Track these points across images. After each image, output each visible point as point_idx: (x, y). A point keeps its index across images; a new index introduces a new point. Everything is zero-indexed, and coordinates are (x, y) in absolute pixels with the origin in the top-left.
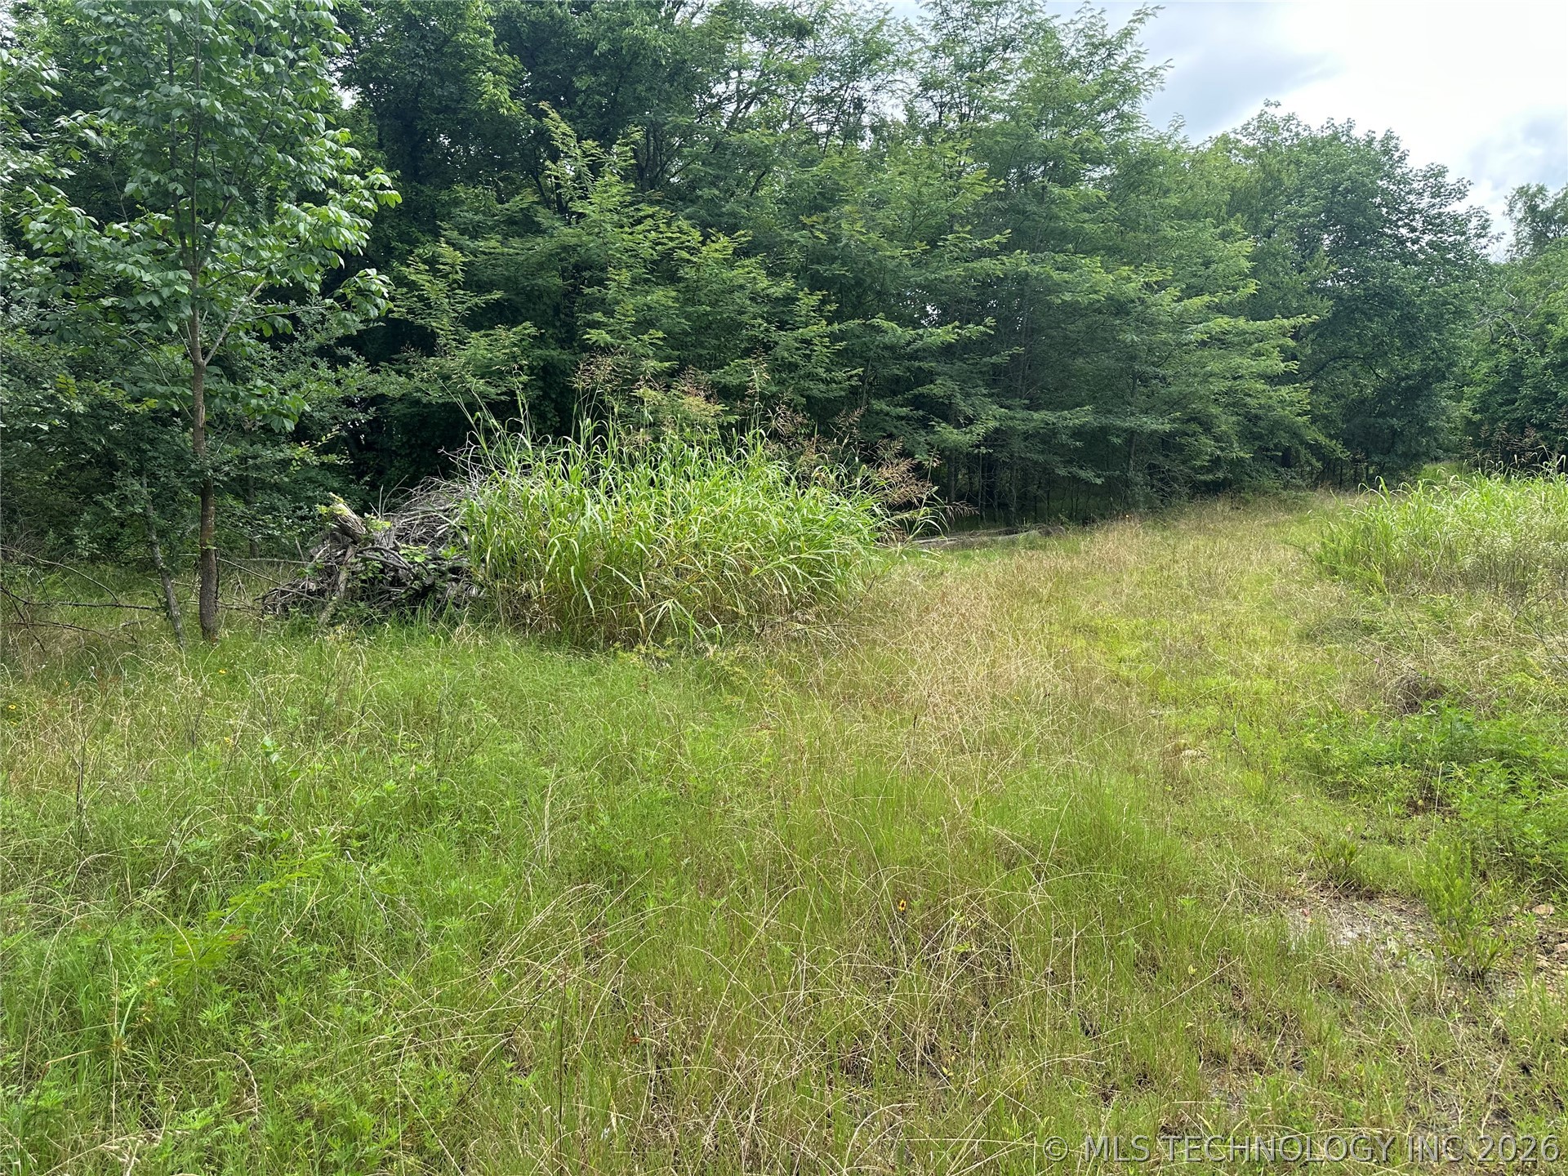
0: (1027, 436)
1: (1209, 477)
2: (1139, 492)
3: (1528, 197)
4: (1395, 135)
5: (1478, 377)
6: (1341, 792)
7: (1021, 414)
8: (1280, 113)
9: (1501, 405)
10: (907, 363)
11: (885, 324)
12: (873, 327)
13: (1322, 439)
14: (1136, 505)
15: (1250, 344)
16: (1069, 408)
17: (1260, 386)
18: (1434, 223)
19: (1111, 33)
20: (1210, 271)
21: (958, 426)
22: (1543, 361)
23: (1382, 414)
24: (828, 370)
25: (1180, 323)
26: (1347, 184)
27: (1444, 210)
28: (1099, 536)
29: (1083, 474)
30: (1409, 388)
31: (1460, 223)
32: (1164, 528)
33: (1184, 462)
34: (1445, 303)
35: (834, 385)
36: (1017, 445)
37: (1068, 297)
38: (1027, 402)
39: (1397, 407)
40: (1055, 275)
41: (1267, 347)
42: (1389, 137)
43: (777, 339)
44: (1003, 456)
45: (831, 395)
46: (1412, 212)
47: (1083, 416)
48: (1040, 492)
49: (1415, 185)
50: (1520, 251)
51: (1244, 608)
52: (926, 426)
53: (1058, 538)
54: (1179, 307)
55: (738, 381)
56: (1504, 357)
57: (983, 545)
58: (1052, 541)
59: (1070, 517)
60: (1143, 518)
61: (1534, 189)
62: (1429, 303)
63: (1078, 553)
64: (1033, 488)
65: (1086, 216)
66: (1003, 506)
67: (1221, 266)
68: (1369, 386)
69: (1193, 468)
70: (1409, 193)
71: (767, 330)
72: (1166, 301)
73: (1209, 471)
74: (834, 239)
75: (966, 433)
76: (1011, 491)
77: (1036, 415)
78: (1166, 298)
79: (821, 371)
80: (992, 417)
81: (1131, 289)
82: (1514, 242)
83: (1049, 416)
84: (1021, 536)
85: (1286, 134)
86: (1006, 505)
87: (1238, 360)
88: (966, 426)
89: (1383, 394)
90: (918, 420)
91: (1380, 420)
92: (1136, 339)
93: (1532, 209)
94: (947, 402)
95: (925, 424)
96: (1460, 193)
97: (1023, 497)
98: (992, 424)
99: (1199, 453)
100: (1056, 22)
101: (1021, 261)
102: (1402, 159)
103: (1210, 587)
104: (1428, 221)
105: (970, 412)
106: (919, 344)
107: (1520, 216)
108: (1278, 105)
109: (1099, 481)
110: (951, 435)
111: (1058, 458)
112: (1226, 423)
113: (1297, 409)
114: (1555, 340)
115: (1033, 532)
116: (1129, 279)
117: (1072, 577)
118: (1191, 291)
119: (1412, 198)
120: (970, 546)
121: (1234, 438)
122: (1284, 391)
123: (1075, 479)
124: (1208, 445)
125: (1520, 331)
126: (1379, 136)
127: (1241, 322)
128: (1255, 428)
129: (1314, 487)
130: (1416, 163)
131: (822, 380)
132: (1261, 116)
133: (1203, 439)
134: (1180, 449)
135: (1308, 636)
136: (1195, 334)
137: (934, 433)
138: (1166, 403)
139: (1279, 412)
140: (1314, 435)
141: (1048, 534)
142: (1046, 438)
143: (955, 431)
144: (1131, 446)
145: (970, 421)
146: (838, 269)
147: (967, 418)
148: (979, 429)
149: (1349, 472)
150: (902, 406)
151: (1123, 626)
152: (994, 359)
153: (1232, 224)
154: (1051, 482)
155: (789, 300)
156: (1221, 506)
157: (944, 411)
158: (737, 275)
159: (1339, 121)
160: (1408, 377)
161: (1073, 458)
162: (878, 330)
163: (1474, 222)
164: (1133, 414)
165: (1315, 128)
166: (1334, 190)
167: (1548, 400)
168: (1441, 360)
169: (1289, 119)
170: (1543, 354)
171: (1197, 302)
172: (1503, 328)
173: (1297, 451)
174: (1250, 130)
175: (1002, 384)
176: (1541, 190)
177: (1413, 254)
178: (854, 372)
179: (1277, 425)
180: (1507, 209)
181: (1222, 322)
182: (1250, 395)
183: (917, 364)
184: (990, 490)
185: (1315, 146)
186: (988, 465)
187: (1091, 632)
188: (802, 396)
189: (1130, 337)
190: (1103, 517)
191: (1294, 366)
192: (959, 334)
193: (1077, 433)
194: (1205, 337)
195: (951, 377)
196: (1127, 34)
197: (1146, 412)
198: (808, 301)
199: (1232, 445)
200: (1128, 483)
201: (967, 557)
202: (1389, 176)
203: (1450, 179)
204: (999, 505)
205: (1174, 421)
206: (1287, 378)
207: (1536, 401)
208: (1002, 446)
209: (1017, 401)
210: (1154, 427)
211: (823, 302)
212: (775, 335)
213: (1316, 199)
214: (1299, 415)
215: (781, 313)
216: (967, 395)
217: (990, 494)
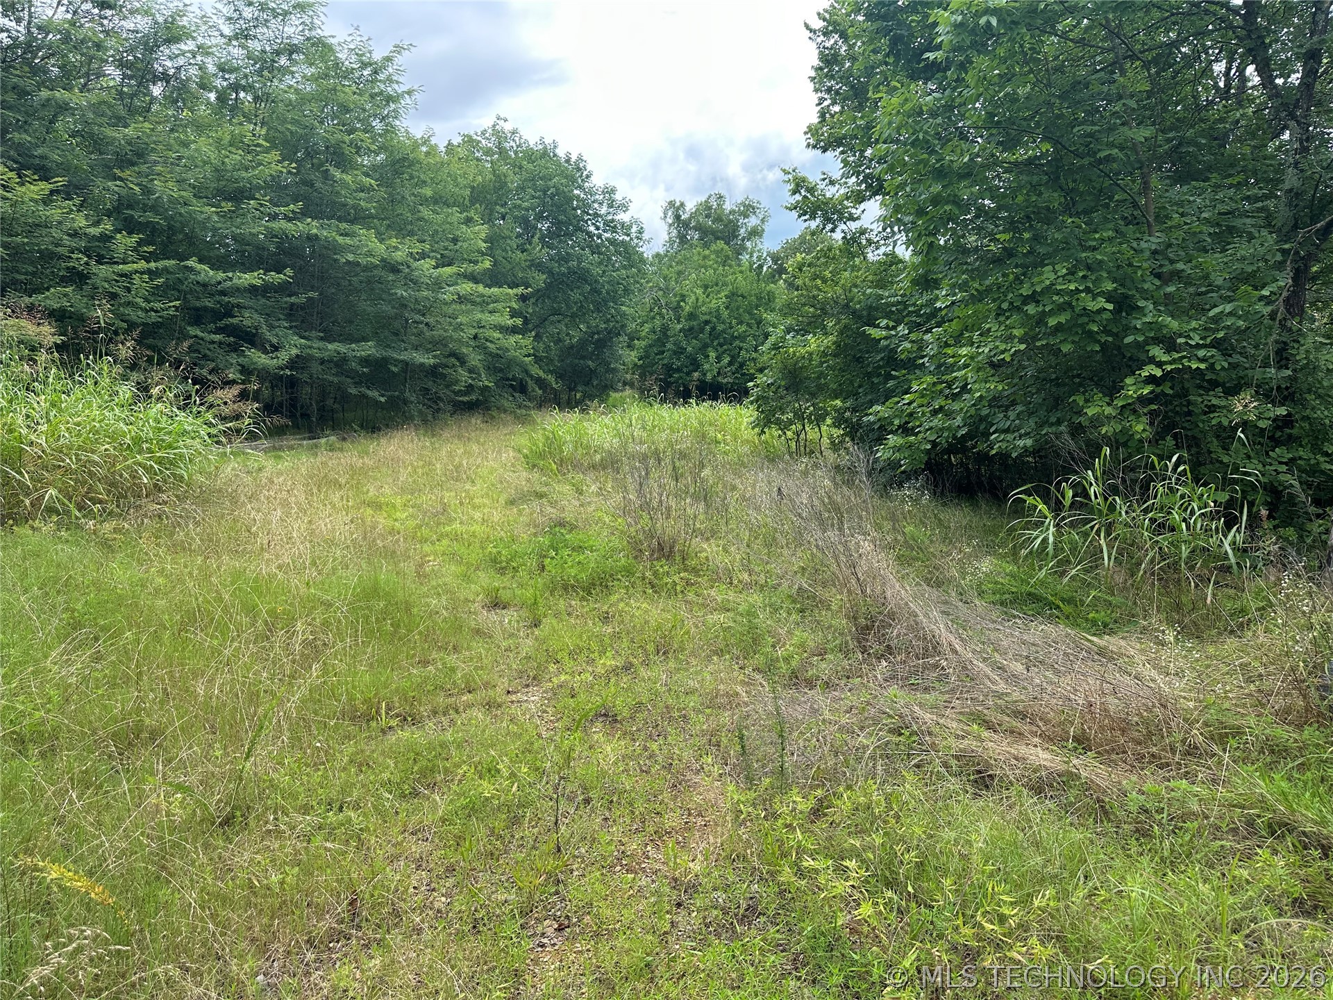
0: (322, 362)
1: (465, 399)
2: (414, 409)
3: (675, 209)
4: (584, 158)
5: (643, 334)
6: (502, 571)
7: (317, 344)
8: (508, 127)
9: (656, 354)
10: (218, 298)
11: (199, 267)
12: (186, 267)
13: (541, 374)
14: (412, 418)
15: (488, 304)
16: (357, 341)
17: (497, 335)
18: (611, 226)
19: (377, 56)
20: (457, 247)
21: (265, 352)
22: (679, 326)
23: (583, 358)
24: (147, 300)
25: (437, 285)
26: (552, 190)
27: (616, 218)
28: (383, 441)
29: (370, 393)
30: (599, 340)
31: (626, 228)
32: (433, 436)
33: (447, 386)
34: (619, 284)
35: (153, 314)
36: (316, 368)
37: (351, 257)
38: (322, 334)
39: (593, 353)
40: (340, 239)
41: (500, 307)
42: (580, 159)
43: (97, 271)
44: (304, 377)
45: (149, 321)
46: (596, 215)
47: (368, 349)
48: (336, 406)
49: (597, 197)
50: (672, 246)
51: (477, 488)
52: (235, 350)
53: (353, 442)
54: (436, 273)
55: (59, 305)
56: (658, 322)
57: (291, 448)
58: (347, 445)
59: (362, 427)
60: (417, 428)
61: (678, 204)
62: (608, 283)
63: (367, 453)
64: (329, 402)
65: (362, 195)
66: (305, 416)
67: (465, 245)
68: (576, 336)
69: (453, 392)
70: (593, 202)
71: (87, 264)
72: (426, 267)
73: (466, 393)
74: (147, 191)
75: (272, 358)
76: (311, 405)
77: (330, 346)
78: (427, 264)
79: (138, 300)
80: (293, 346)
81: (399, 256)
82: (667, 239)
83: (342, 348)
84: (323, 441)
85: (512, 144)
86: (308, 416)
87: (479, 316)
88: (272, 352)
89: (583, 343)
90: (229, 345)
91: (582, 362)
92: (404, 294)
93: (678, 217)
94: (254, 331)
95: (234, 348)
96: (624, 207)
97: (322, 409)
98: (294, 351)
99: (457, 382)
100: (332, 41)
101: (312, 226)
102: (588, 177)
103: (457, 475)
104: (606, 223)
105: (275, 341)
106: (229, 284)
107: (670, 222)
108: (506, 120)
109: (383, 399)
110: (259, 359)
111: (349, 380)
112: (475, 359)
113: (524, 351)
114: (685, 313)
115: (332, 438)
116: (396, 248)
117: (364, 471)
118: (445, 262)
119: (596, 205)
120: (281, 449)
121: (482, 372)
122: (513, 339)
123: (364, 396)
124: (463, 376)
125: (666, 305)
126: (574, 158)
127: (481, 288)
128: (498, 364)
129: (540, 407)
130: (597, 181)
131: (141, 308)
132: (494, 126)
133: (460, 370)
134: (444, 376)
135: (511, 503)
136: (448, 294)
137: (245, 356)
138: (430, 342)
139: (512, 353)
140: (536, 371)
141: (344, 439)
142: (340, 363)
143: (263, 356)
144: (406, 373)
145: (276, 348)
146: (151, 217)
147: (272, 345)
148: (284, 356)
149: (565, 397)
150: (214, 333)
151: (398, 501)
152: (293, 300)
153: (472, 214)
154: (344, 398)
155: (105, 238)
156: (476, 420)
157: (252, 338)
158: (54, 213)
159: (548, 141)
160: (598, 333)
161: (360, 380)
162: (191, 269)
163: (634, 229)
164: (406, 350)
165: (532, 143)
166: (545, 192)
167: (682, 353)
168: (617, 322)
169: (514, 132)
170: (679, 322)
171: (448, 270)
172: (656, 301)
173: (526, 382)
174: (487, 135)
175: (300, 319)
176: (682, 205)
177: (598, 246)
178: (171, 304)
179: (511, 362)
180: (663, 215)
181: (466, 287)
182: (491, 342)
183: (226, 299)
184: (293, 403)
185: (530, 155)
186: (292, 383)
187: (377, 506)
188: (122, 321)
189: (401, 292)
190: (387, 426)
191: (519, 321)
192: (263, 280)
193: (365, 361)
194: (455, 297)
195: (256, 311)
196: (388, 59)
197: (416, 348)
198: (124, 242)
199: (480, 375)
200: (405, 402)
201: (280, 457)
202: (580, 187)
203: (618, 197)
204: (302, 415)
205: (434, 357)
206: (514, 330)
207: (675, 353)
208: (303, 368)
209: (314, 334)
210: (422, 360)
211: (140, 243)
212: (94, 268)
213: (534, 197)
214: (526, 356)
215: (99, 250)
216: (271, 327)
217: (293, 406)
